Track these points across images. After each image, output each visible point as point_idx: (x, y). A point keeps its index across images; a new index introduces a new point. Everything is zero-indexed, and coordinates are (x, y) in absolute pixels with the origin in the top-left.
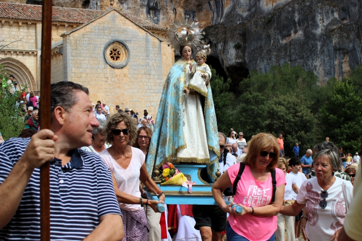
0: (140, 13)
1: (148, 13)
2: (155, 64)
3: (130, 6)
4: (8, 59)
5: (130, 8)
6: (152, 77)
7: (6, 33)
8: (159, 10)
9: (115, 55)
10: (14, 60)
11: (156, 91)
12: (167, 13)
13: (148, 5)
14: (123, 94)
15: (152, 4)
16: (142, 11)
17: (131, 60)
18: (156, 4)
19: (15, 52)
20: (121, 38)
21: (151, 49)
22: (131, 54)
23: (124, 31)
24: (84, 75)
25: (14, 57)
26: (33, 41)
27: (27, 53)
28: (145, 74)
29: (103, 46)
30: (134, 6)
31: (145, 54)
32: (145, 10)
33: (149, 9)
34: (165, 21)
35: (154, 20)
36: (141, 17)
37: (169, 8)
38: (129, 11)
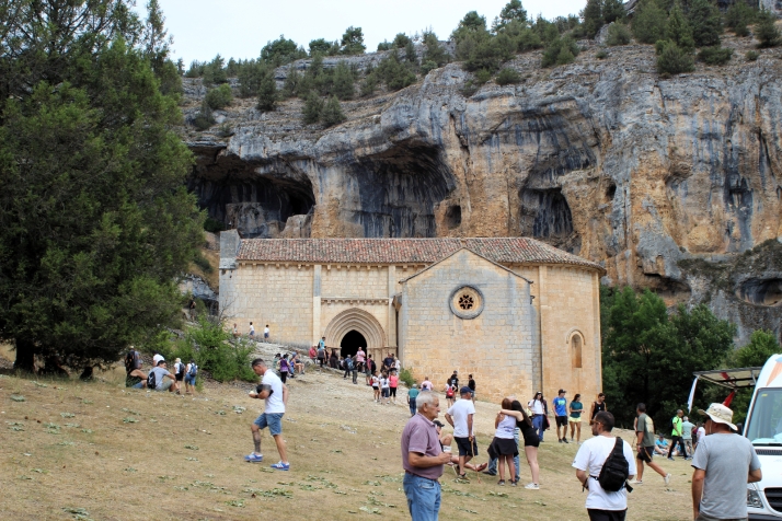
0: (712, 200)
1: (729, 199)
2: (520, 312)
3: (691, 189)
4: (355, 309)
5: (691, 194)
6: (515, 328)
7: (352, 279)
8: (750, 193)
9: (466, 303)
10: (360, 311)
11: (521, 346)
12: (766, 196)
13: (727, 184)
14: (474, 351)
15: (734, 183)
16: (716, 198)
17: (486, 308)
18: (743, 181)
19: (362, 301)
20: (473, 281)
21: (515, 292)
22: (487, 300)
23: (478, 273)
24: (423, 328)
25: (361, 307)
26: (385, 287)
27: (376, 302)
28: (505, 325)
29: (449, 293)
30: (698, 189)
31: (507, 300)
32: (721, 195)
33: (731, 192)
34: (762, 212)
35: (740, 213)
36: (715, 207)
37: (768, 187)
38: (689, 200)
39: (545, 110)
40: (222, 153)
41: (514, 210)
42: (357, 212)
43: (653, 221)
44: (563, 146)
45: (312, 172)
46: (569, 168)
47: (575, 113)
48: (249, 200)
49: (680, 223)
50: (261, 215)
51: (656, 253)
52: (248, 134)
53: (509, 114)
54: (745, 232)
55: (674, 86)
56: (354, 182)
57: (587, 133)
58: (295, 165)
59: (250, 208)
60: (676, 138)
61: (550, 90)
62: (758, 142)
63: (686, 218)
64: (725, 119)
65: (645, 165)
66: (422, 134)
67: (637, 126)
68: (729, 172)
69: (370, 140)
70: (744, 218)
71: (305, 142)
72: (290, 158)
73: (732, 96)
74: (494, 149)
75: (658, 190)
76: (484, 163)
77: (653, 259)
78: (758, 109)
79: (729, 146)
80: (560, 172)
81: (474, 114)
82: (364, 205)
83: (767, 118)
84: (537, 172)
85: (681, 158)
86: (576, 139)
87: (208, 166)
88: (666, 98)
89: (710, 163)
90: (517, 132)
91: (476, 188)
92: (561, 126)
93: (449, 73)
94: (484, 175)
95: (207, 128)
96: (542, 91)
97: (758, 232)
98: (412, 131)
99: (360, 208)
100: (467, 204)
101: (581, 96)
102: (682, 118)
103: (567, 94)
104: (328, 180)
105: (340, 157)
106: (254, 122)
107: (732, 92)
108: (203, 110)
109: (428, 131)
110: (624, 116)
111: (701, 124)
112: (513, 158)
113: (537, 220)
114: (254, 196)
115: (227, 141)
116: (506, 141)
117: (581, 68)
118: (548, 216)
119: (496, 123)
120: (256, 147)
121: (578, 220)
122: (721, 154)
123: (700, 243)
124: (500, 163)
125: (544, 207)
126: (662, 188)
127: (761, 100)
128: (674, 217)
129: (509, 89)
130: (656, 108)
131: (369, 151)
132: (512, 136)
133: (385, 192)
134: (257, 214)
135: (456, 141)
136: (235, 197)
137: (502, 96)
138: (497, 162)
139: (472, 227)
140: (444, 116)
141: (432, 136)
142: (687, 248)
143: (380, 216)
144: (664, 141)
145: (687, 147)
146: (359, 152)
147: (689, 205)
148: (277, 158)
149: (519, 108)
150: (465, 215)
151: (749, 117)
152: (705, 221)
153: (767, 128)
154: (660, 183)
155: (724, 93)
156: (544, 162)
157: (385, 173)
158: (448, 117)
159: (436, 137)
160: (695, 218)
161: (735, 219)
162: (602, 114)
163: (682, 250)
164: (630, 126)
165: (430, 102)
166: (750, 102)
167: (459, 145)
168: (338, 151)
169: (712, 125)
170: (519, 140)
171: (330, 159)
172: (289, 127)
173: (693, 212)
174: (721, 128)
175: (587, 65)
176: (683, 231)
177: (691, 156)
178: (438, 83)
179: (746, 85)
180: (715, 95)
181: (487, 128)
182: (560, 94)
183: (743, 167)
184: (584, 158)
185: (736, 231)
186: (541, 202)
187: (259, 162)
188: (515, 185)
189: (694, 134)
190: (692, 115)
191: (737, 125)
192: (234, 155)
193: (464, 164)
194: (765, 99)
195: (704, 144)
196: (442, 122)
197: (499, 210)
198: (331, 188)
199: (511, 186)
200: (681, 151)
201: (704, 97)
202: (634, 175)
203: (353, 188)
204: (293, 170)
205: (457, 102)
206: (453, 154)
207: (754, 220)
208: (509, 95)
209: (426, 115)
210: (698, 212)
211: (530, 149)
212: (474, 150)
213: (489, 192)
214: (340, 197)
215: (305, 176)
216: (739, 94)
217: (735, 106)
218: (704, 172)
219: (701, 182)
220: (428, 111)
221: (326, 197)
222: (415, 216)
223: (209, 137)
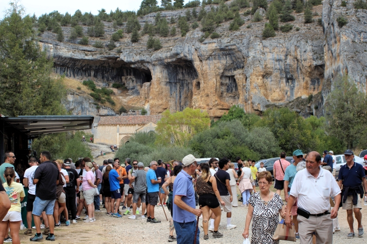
3: (273, 79)
4: (128, 136)
5: (273, 81)
7: (127, 128)
8: (294, 80)
12: (300, 81)
13: (286, 77)
15: (289, 76)
16: (282, 82)
18: (292, 76)
27: (133, 134)
30: (275, 79)
32: (284, 80)
33: (288, 80)
34: (298, 86)
35: (291, 87)
36: (282, 85)
37: (300, 78)
38: (272, 83)
39: (227, 48)
40: (118, 59)
41: (218, 84)
42: (167, 82)
43: (257, 92)
44: (235, 61)
45: (150, 67)
46: (238, 68)
47: (237, 50)
48: (130, 75)
49: (268, 91)
50: (135, 81)
51: (257, 103)
52: (127, 52)
53: (215, 49)
54: (292, 94)
55: (267, 42)
56: (166, 71)
57: (241, 57)
58: (144, 64)
59: (131, 78)
60: (267, 61)
61: (229, 41)
62: (296, 62)
63: (271, 89)
64: (284, 54)
65: (255, 71)
66: (186, 56)
67: (254, 57)
68: (286, 73)
69: (170, 56)
70: (292, 89)
71: (147, 56)
72: (142, 62)
73: (287, 46)
74: (211, 62)
75: (259, 80)
76: (208, 67)
77: (256, 105)
78: (296, 50)
79: (286, 63)
80: (235, 69)
81: (203, 49)
82: (169, 79)
83: (299, 53)
84: (227, 70)
85: (269, 68)
86: (239, 58)
87: (114, 63)
88: (264, 46)
89: (280, 70)
90: (218, 55)
91: (205, 76)
92: (233, 54)
93: (196, 33)
94: (208, 71)
95: (112, 49)
96: (226, 41)
97: (296, 94)
98: (182, 55)
99: (168, 80)
100: (202, 82)
101: (238, 44)
102: (269, 54)
103: (234, 43)
104: (156, 70)
105: (160, 62)
106: (129, 47)
107: (286, 44)
108: (111, 42)
109: (188, 55)
110: (250, 53)
111: (276, 56)
112: (217, 65)
113: (228, 87)
114: (132, 74)
115: (120, 55)
116: (215, 59)
117: (239, 33)
118: (232, 85)
119: (211, 52)
120: (130, 58)
121: (239, 88)
122: (283, 66)
123: (275, 98)
124: (213, 67)
125: (231, 82)
126: (261, 79)
127: (297, 47)
128: (266, 89)
129: (215, 40)
130: (260, 50)
131: (169, 60)
132: (217, 57)
133: (177, 74)
134: (133, 81)
135: (198, 59)
136: (125, 74)
137: (212, 43)
138: (212, 66)
139: (204, 90)
140: (193, 50)
141: (189, 57)
142: (270, 100)
143: (176, 83)
144: (263, 62)
145: (271, 64)
146: (166, 61)
147: (272, 84)
148: (138, 62)
149: (218, 47)
150: (201, 86)
151: (293, 53)
152: (278, 90)
153: (299, 57)
154: (261, 77)
155: (284, 45)
156: (229, 66)
157: (176, 68)
158: (195, 50)
159: (190, 57)
160: (274, 89)
161: (289, 89)
162: (245, 51)
163: (268, 101)
164: (252, 57)
165: (188, 45)
166: (293, 48)
167: (199, 60)
168: (159, 60)
169: (280, 56)
170: (219, 58)
171: (156, 63)
172: (142, 50)
173: (274, 87)
174: (283, 57)
175: (241, 32)
176: (269, 94)
177: (272, 68)
178: (192, 37)
179: (292, 41)
180: (281, 45)
181: (208, 54)
182: (232, 43)
183: (291, 71)
184: (242, 65)
185: (289, 93)
186: (229, 80)
187: (132, 63)
188: (219, 75)
189: (273, 59)
190: (272, 53)
191: (289, 56)
192: (122, 60)
193: (201, 67)
194: (298, 47)
195: (277, 63)
196: (192, 52)
197: (212, 84)
198: (158, 74)
199: (217, 75)
200: (269, 66)
201: (277, 46)
202: (251, 75)
203: (165, 73)
204: (144, 66)
205: (198, 44)
206: (197, 64)
207: (296, 89)
208: (215, 42)
209: (186, 49)
210: (276, 87)
211: (224, 62)
212: (204, 62)
213: (209, 77)
214: (160, 77)
215: (148, 69)
216: (289, 45)
217: (288, 49)
218: (277, 73)
219: (276, 76)
220: (187, 48)
221: (155, 77)
222: (189, 83)
223: (113, 53)
